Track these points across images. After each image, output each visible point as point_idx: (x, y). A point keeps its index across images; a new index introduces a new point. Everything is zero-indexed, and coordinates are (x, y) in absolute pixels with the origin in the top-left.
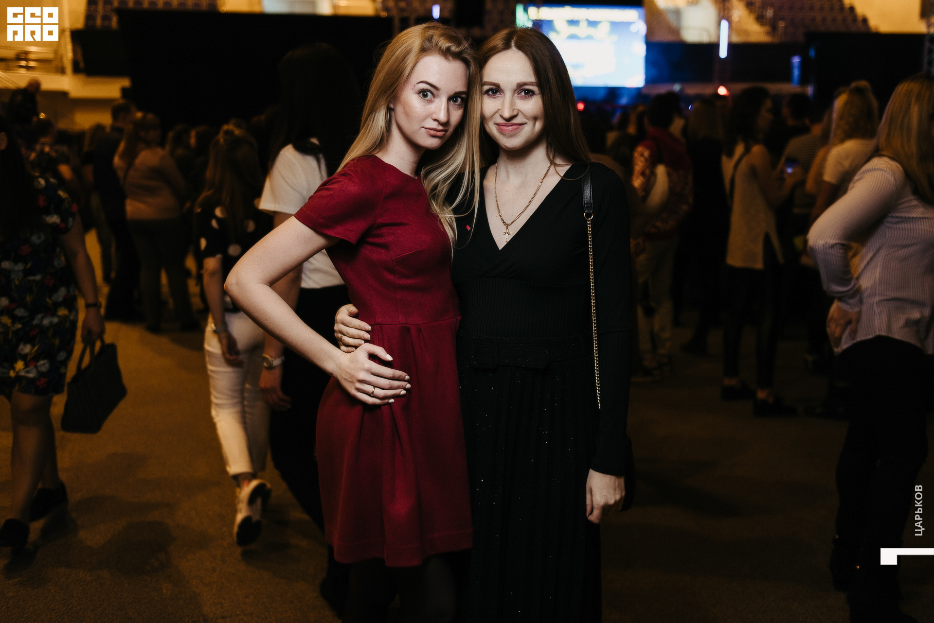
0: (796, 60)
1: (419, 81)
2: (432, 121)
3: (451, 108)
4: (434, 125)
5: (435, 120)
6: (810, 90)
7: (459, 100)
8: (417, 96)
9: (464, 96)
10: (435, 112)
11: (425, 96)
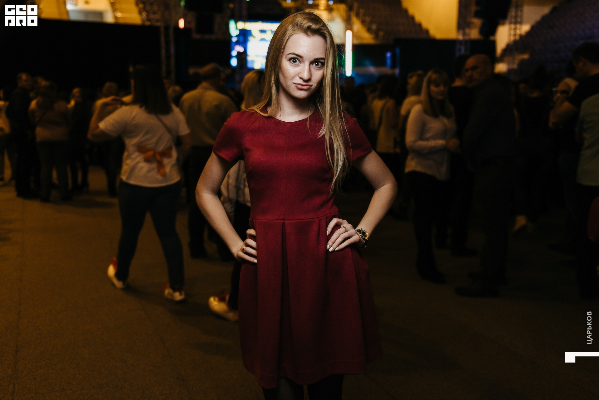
0: (389, 55)
1: (289, 53)
2: (299, 78)
3: (313, 69)
4: (301, 82)
5: (301, 78)
6: (397, 71)
7: (320, 64)
8: (288, 62)
9: (322, 61)
10: (300, 73)
11: (295, 62)
